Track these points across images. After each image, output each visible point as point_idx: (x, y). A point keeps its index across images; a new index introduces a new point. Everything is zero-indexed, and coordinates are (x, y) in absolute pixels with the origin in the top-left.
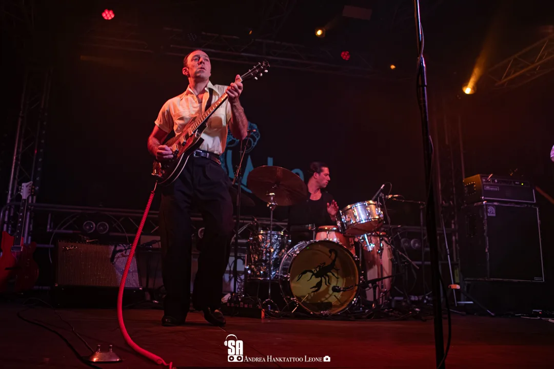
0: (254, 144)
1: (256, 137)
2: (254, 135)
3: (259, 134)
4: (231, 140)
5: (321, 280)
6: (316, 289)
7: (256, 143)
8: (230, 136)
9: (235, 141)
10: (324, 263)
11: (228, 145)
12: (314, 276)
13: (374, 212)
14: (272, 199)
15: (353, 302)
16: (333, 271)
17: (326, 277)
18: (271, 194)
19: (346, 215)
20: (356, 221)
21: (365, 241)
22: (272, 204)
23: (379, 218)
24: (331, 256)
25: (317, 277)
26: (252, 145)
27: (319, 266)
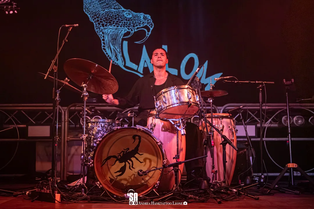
0: (148, 34)
1: (150, 27)
2: (148, 25)
3: (153, 24)
4: (126, 32)
7: (150, 33)
8: (125, 28)
11: (123, 36)
13: (186, 95)
14: (85, 89)
15: (156, 185)
16: (137, 156)
17: (130, 162)
18: (84, 85)
19: (158, 100)
20: (164, 105)
21: (180, 124)
22: (85, 94)
23: (188, 102)
24: (134, 141)
25: (121, 162)
26: (147, 35)
27: (122, 151)
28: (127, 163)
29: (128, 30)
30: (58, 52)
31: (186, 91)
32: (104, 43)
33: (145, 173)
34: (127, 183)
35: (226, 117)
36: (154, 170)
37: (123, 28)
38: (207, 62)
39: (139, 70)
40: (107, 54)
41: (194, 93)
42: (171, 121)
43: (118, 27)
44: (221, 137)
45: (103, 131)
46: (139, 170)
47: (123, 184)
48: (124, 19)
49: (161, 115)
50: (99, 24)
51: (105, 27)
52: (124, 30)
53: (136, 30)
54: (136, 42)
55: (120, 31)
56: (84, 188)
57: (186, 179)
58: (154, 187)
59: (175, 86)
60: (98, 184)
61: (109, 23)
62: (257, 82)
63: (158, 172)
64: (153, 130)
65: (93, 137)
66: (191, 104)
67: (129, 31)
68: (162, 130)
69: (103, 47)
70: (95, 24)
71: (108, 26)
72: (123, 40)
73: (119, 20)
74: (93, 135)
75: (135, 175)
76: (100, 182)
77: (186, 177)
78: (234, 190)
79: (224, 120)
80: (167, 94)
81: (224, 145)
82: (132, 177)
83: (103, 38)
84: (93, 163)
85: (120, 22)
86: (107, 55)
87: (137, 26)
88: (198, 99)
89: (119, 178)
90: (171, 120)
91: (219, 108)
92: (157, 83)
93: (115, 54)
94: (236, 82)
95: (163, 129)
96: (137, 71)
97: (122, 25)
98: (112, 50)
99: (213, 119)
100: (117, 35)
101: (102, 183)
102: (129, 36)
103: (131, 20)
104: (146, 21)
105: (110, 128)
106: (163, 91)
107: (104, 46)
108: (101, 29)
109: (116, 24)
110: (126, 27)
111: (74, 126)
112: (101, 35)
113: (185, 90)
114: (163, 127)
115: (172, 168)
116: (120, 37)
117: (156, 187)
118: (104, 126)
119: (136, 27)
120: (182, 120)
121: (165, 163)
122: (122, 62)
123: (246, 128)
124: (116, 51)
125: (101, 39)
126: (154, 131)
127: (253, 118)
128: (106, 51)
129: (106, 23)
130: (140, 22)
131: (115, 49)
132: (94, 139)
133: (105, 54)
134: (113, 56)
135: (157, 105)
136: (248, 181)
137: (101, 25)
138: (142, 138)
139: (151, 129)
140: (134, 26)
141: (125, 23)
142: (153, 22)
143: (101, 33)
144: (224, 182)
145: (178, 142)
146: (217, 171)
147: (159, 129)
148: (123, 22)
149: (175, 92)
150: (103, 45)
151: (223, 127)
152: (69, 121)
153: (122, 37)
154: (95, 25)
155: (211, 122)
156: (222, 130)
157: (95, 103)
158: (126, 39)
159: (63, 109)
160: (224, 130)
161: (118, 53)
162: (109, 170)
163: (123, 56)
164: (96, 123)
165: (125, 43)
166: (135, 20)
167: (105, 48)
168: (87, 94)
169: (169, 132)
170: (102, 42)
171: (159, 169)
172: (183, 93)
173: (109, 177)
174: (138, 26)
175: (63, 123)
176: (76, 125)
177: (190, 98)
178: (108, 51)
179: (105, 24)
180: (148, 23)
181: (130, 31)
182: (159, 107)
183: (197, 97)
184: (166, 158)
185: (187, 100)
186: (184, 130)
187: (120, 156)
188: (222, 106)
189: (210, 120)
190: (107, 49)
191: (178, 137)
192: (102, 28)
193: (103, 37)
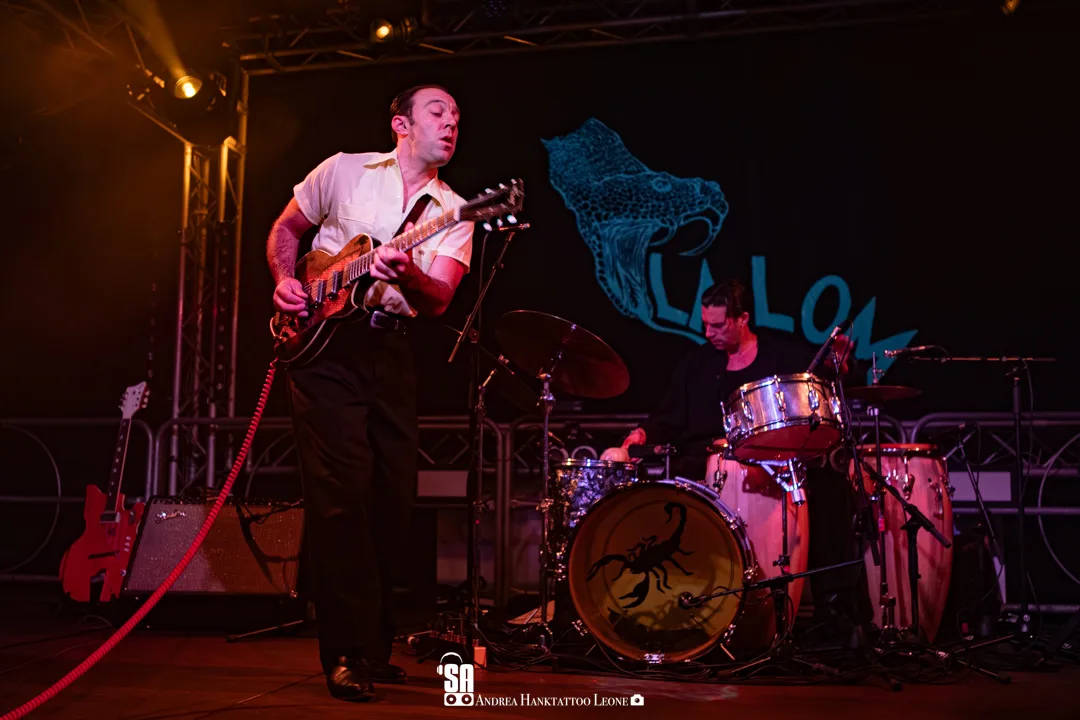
0: (714, 231)
1: (718, 212)
2: (714, 209)
3: (727, 205)
4: (656, 229)
5: (647, 580)
6: (636, 598)
7: (719, 228)
8: (656, 219)
9: (667, 229)
10: (654, 538)
11: (651, 242)
12: (628, 570)
13: (804, 400)
14: (546, 386)
15: (726, 635)
16: (676, 556)
17: (659, 572)
18: (543, 375)
19: (733, 412)
20: (747, 427)
21: (791, 476)
22: (545, 398)
23: (810, 418)
24: (670, 518)
25: (636, 571)
26: (711, 233)
27: (639, 545)
28: (650, 573)
29: (661, 224)
30: (482, 295)
31: (805, 390)
32: (601, 263)
33: (698, 603)
34: (654, 624)
35: (920, 454)
36: (721, 594)
37: (649, 219)
38: (874, 299)
39: (691, 325)
40: (609, 290)
41: (827, 392)
42: (767, 468)
43: (635, 218)
44: (904, 510)
45: (594, 490)
46: (683, 594)
47: (642, 626)
48: (652, 197)
49: (740, 451)
50: (589, 214)
51: (604, 222)
52: (651, 226)
53: (682, 223)
54: (685, 254)
55: (641, 230)
56: (546, 633)
57: (811, 615)
58: (721, 639)
59: (775, 377)
60: (578, 626)
61: (615, 209)
62: (1004, 359)
63: (733, 601)
64: (720, 489)
65: (567, 504)
66: (818, 423)
67: (664, 225)
68: (744, 490)
69: (598, 275)
70: (577, 214)
71: (612, 218)
72: (650, 250)
73: (638, 200)
74: (568, 499)
75: (672, 602)
76: (582, 621)
77: (812, 608)
78: (942, 653)
79: (916, 460)
80: (755, 396)
81: (911, 530)
82: (667, 609)
83: (598, 250)
84: (565, 572)
85: (642, 207)
86: (609, 295)
87: (685, 210)
88: (837, 410)
89: (632, 611)
90: (765, 465)
91: (905, 424)
92: (733, 365)
93: (629, 290)
94: (944, 360)
95: (747, 487)
96: (687, 328)
97: (646, 213)
98: (623, 282)
99: (883, 459)
100: (634, 239)
101: (587, 622)
102: (666, 240)
103: (671, 198)
104: (709, 198)
105: (611, 483)
106: (745, 388)
107: (602, 272)
108: (593, 229)
109: (632, 211)
110: (658, 217)
111: (527, 471)
112: (594, 242)
113: (801, 385)
114: (747, 480)
115: (768, 589)
116: (643, 245)
117: (727, 637)
118: (595, 478)
119: (683, 215)
120: (795, 464)
121: (749, 578)
122: (649, 308)
123: (977, 484)
124: (633, 282)
125: (595, 253)
126: (723, 492)
127: (1005, 451)
128: (606, 285)
129: (607, 210)
130: (694, 200)
131: (630, 277)
132: (570, 509)
133: (603, 290)
134: (626, 297)
135: (729, 425)
136: (984, 629)
137: (593, 217)
138: (690, 511)
139: (715, 485)
140: (677, 213)
141: (653, 206)
142: (726, 199)
143: (594, 238)
144: (913, 630)
145: (785, 520)
146: (894, 599)
147: (736, 485)
148: (650, 204)
149: (775, 392)
150: (598, 267)
151: (912, 480)
152: (516, 460)
153: (646, 245)
154: (578, 219)
155: (875, 468)
156: (909, 489)
157: (577, 412)
158: (656, 250)
159: (500, 429)
160: (914, 488)
161: (638, 288)
162: (608, 589)
163: (650, 294)
164: (574, 470)
165: (656, 259)
166: (679, 197)
167: (605, 276)
168: (551, 398)
169: (764, 494)
170: (597, 259)
171: (734, 593)
172: (796, 395)
173: (609, 609)
174: (689, 212)
175: (500, 464)
176: (531, 468)
177: (816, 408)
178: (613, 283)
179: (604, 213)
180: (714, 203)
181: (668, 225)
182: (733, 430)
183: (835, 402)
184: (756, 563)
185: (807, 412)
186: (802, 490)
187: (634, 554)
188: (916, 419)
189: (873, 461)
190: (609, 280)
191: (785, 509)
192: (596, 224)
193: (600, 246)
